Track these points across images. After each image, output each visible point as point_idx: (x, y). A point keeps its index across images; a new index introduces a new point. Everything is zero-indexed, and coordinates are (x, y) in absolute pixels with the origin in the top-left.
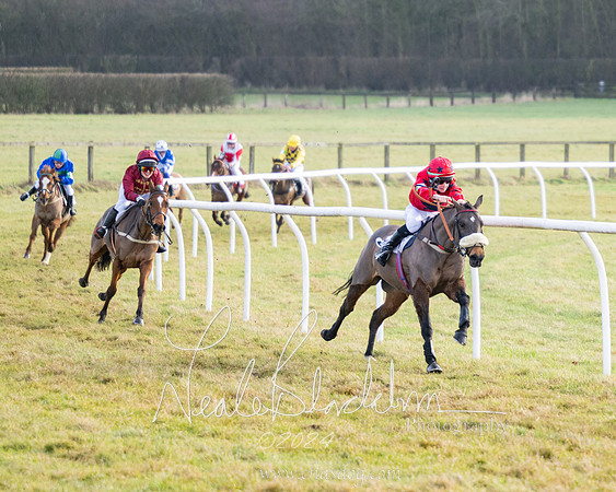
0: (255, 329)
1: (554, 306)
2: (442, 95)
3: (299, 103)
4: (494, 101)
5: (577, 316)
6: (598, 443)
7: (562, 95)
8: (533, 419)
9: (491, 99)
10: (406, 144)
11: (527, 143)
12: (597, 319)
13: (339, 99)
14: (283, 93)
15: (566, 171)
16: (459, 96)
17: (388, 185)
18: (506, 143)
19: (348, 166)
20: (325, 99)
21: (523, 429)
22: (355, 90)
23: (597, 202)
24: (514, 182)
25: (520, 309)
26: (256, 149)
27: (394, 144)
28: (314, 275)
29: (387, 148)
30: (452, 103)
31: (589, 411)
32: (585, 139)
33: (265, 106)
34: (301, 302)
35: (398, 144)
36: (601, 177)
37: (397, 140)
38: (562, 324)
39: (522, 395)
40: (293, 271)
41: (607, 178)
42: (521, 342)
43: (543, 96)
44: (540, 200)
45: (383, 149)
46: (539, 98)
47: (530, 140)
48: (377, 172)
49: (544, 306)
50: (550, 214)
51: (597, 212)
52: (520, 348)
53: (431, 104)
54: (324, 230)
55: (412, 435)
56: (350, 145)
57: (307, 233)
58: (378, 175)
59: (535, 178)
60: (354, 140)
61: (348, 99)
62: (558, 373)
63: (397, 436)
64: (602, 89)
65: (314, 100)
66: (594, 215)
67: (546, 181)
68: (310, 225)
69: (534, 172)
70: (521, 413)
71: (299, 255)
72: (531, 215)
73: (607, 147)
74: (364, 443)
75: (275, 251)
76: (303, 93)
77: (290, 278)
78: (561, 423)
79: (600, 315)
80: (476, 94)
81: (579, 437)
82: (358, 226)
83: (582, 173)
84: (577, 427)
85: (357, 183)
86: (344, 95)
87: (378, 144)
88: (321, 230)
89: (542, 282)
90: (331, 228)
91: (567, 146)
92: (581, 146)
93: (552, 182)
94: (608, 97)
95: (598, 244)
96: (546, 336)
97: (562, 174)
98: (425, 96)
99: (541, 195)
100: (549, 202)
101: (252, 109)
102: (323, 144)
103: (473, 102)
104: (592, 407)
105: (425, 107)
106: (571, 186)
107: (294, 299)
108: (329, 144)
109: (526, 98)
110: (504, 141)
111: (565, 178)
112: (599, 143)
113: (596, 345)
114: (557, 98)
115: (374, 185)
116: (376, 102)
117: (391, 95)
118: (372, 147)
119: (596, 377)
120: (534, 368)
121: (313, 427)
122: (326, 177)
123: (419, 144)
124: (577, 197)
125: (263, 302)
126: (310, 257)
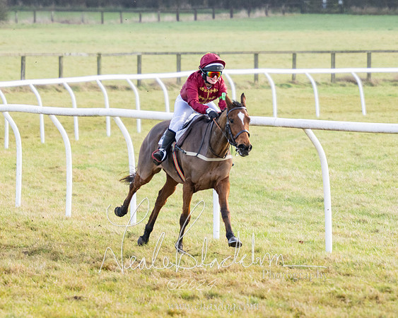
0: (26, 213)
1: (284, 193)
2: (187, 12)
3: (64, 19)
4: (232, 16)
5: (304, 201)
6: (322, 310)
7: (291, 11)
8: (265, 290)
9: (229, 15)
10: (155, 54)
11: (260, 52)
12: (321, 204)
13: (97, 16)
14: (50, 10)
15: (294, 77)
16: (202, 13)
17: (141, 90)
18: (242, 53)
19: (107, 73)
20: (86, 15)
21: (256, 299)
22: (112, 7)
23: (320, 103)
24: (249, 86)
25: (254, 196)
26: (27, 59)
27: (146, 53)
28: (77, 166)
29: (139, 58)
30: (196, 19)
31: (313, 284)
32: (311, 49)
33: (35, 21)
34: (65, 190)
35: (149, 54)
36: (324, 81)
37: (148, 51)
38: (290, 209)
39: (255, 270)
40: (59, 164)
41: (329, 82)
42: (255, 224)
43: (273, 12)
44: (271, 101)
45: (136, 58)
46: (270, 14)
47: (263, 50)
48: (130, 78)
49: (275, 193)
50: (280, 113)
51: (320, 112)
52: (254, 229)
53: (178, 19)
54: (86, 128)
55: (160, 304)
56: (107, 55)
57: (70, 130)
58: (132, 80)
59: (267, 82)
60: (111, 50)
61: (106, 15)
62: (287, 251)
63: (148, 305)
64: (324, 6)
65: (77, 16)
66: (318, 114)
67: (276, 85)
68: (74, 124)
69: (266, 77)
70: (254, 285)
71: (64, 150)
72: (264, 115)
73: (329, 56)
74: (119, 312)
75: (43, 146)
76: (67, 10)
77: (56, 170)
78: (289, 294)
79: (323, 201)
80: (216, 10)
81: (305, 306)
82: (114, 125)
83: (308, 78)
84: (303, 297)
85: (114, 88)
86: (102, 12)
87: (131, 54)
88: (83, 128)
89: (273, 172)
90: (91, 127)
91: (294, 55)
92: (307, 55)
93: (281, 86)
94: (329, 12)
95: (321, 139)
96: (276, 218)
97: (291, 80)
98: (173, 12)
99: (272, 98)
100: (279, 103)
101: (23, 24)
102: (84, 54)
103: (214, 17)
104: (316, 280)
105: (172, 22)
106: (299, 89)
107: (59, 187)
108: (89, 54)
109: (259, 13)
110: (241, 50)
111: (293, 82)
112: (322, 52)
113: (320, 227)
114: (287, 14)
115: (129, 89)
116: (131, 18)
117: (143, 11)
118: (127, 57)
119: (319, 254)
120: (265, 247)
121: (76, 298)
122: (87, 83)
123: (167, 53)
124: (303, 98)
125: (32, 191)
126: (73, 151)
